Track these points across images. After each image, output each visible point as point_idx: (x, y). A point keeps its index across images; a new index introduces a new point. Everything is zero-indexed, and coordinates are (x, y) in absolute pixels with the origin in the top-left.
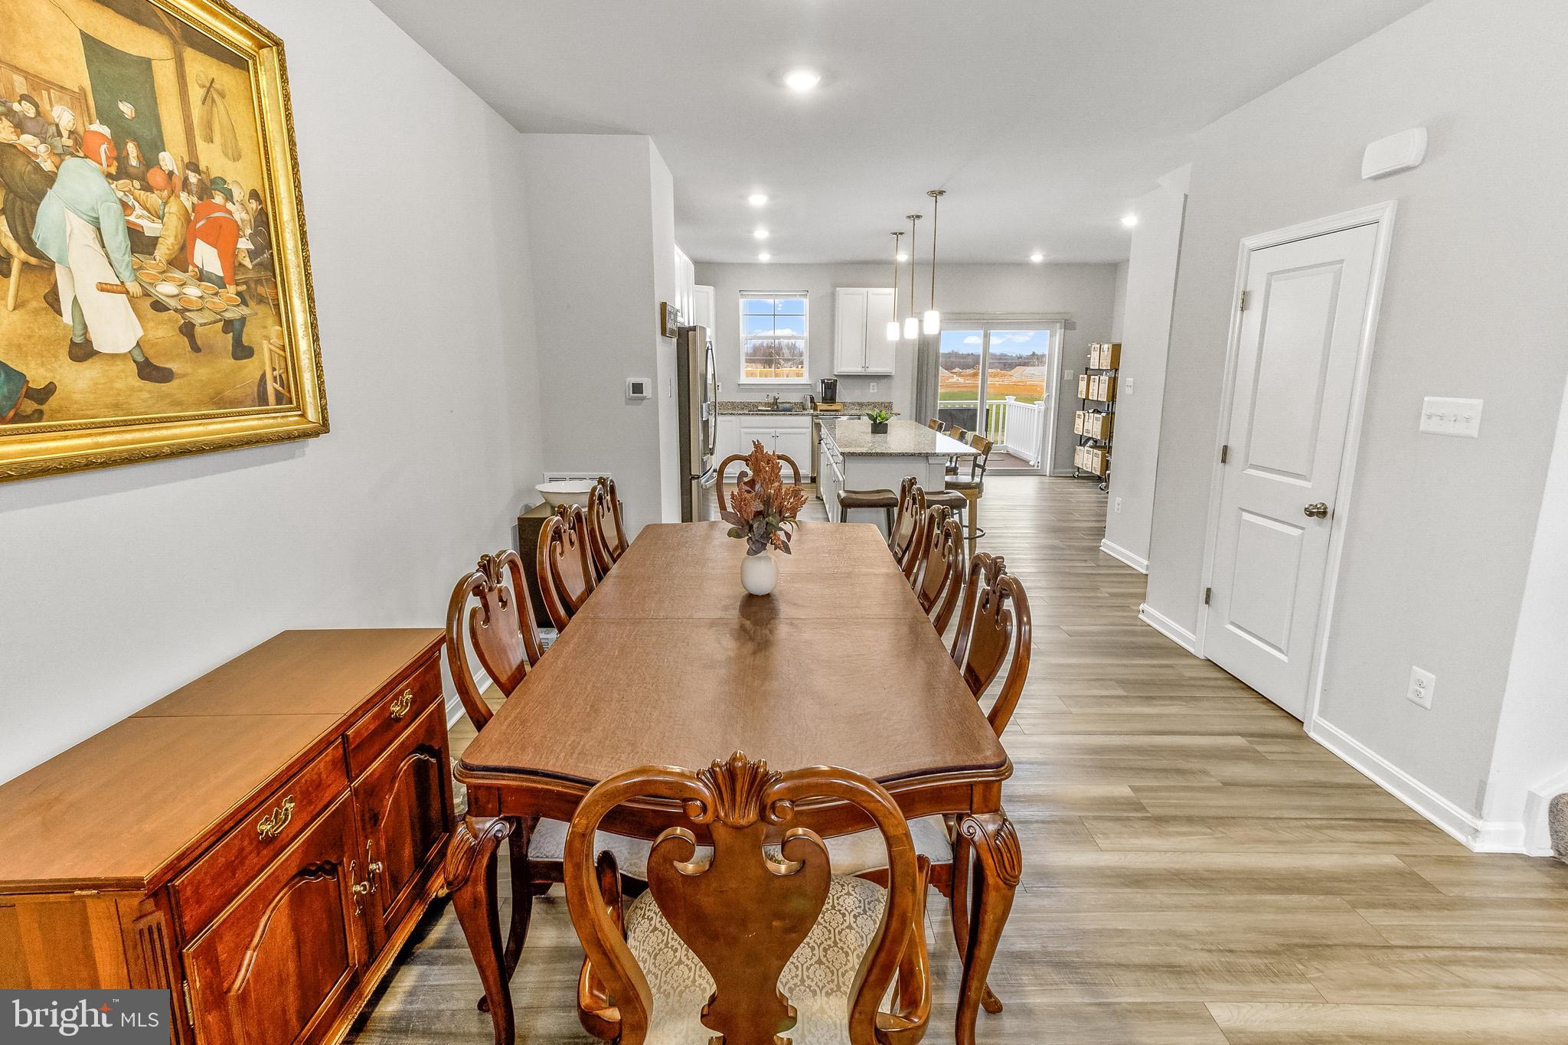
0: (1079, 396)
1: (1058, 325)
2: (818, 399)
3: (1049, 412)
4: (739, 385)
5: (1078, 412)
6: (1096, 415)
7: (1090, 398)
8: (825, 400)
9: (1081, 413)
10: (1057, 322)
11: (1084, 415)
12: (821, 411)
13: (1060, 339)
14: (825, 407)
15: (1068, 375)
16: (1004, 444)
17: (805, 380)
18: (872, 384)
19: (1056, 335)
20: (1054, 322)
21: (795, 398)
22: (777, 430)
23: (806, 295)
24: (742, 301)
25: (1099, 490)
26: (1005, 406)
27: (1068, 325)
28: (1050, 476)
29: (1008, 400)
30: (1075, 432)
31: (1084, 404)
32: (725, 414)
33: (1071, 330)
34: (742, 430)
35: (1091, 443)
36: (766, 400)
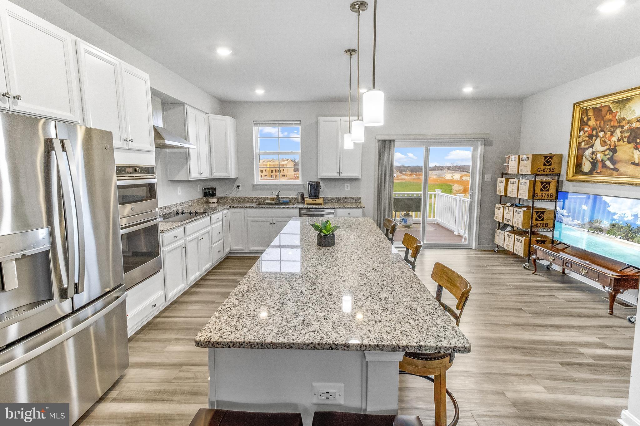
0: (498, 193)
1: (479, 143)
2: (306, 195)
3: (473, 203)
4: (253, 185)
5: (497, 205)
6: (515, 209)
7: (509, 195)
8: (310, 196)
9: (501, 206)
10: (479, 140)
11: (504, 208)
12: (308, 204)
13: (481, 152)
14: (311, 201)
15: (488, 177)
16: (435, 218)
17: (299, 182)
18: (346, 184)
19: (477, 149)
20: (477, 140)
21: (293, 194)
22: (274, 219)
23: (300, 124)
24: (255, 129)
25: (524, 269)
26: (435, 195)
27: (487, 143)
28: (475, 250)
29: (437, 192)
30: (495, 219)
31: (502, 200)
32: (236, 207)
33: (490, 146)
34: (249, 219)
35: (509, 228)
36: (271, 196)
